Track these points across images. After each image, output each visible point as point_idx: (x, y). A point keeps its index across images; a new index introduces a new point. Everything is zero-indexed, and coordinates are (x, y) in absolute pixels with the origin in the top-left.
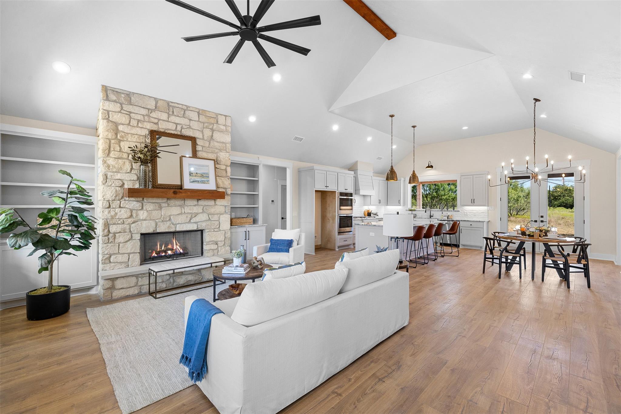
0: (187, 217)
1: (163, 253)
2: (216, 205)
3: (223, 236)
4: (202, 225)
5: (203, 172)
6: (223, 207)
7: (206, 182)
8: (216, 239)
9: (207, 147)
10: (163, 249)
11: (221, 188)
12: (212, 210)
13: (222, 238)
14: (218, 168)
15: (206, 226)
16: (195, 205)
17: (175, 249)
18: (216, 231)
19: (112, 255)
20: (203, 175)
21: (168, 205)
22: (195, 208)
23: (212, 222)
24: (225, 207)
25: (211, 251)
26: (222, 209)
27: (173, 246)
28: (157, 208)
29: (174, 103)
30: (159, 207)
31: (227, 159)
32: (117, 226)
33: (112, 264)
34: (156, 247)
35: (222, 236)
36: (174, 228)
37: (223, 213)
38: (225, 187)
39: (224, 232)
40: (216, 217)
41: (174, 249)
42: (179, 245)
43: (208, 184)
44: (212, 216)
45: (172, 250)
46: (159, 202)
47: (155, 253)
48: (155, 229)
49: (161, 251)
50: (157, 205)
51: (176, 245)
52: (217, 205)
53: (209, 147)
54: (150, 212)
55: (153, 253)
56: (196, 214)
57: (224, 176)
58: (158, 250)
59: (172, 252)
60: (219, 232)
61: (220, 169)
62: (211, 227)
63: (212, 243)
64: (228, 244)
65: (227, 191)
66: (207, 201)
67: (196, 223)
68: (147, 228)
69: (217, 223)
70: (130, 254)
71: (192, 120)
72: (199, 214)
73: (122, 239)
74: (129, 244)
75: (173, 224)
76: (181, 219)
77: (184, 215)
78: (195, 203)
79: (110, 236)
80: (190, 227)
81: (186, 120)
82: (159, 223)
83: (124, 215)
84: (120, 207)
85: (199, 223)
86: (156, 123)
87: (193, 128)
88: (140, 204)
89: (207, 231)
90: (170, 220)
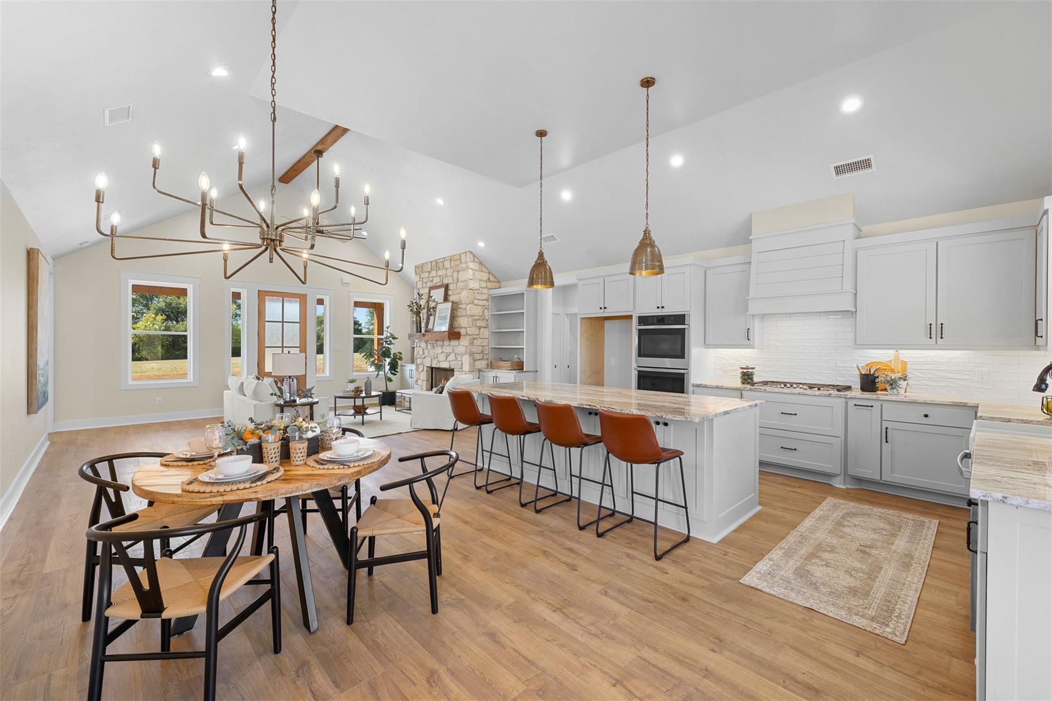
0: (444, 356)
5: (444, 314)
6: (465, 346)
7: (445, 324)
9: (455, 289)
11: (463, 327)
12: (457, 350)
15: (454, 365)
16: (448, 345)
18: (460, 372)
19: (418, 379)
20: (444, 317)
22: (448, 347)
23: (458, 362)
24: (467, 347)
26: (464, 349)
29: (439, 260)
30: (433, 347)
31: (466, 296)
37: (464, 352)
38: (465, 326)
40: (459, 358)
43: (445, 326)
44: (458, 355)
46: (432, 343)
48: (431, 364)
50: (431, 346)
52: (460, 345)
54: (429, 350)
57: (465, 315)
60: (462, 373)
61: (461, 309)
62: (457, 367)
65: (467, 330)
66: (453, 342)
67: (449, 361)
68: (428, 363)
69: (460, 363)
70: (423, 380)
71: (447, 269)
72: (450, 353)
73: (420, 370)
74: (422, 373)
75: (439, 362)
76: (442, 357)
77: (443, 354)
78: (448, 343)
79: (417, 366)
80: (445, 365)
81: (444, 270)
82: (433, 360)
83: (421, 353)
84: (420, 347)
85: (451, 362)
86: (432, 281)
87: (448, 275)
88: (426, 344)
89: (455, 370)
90: (437, 357)
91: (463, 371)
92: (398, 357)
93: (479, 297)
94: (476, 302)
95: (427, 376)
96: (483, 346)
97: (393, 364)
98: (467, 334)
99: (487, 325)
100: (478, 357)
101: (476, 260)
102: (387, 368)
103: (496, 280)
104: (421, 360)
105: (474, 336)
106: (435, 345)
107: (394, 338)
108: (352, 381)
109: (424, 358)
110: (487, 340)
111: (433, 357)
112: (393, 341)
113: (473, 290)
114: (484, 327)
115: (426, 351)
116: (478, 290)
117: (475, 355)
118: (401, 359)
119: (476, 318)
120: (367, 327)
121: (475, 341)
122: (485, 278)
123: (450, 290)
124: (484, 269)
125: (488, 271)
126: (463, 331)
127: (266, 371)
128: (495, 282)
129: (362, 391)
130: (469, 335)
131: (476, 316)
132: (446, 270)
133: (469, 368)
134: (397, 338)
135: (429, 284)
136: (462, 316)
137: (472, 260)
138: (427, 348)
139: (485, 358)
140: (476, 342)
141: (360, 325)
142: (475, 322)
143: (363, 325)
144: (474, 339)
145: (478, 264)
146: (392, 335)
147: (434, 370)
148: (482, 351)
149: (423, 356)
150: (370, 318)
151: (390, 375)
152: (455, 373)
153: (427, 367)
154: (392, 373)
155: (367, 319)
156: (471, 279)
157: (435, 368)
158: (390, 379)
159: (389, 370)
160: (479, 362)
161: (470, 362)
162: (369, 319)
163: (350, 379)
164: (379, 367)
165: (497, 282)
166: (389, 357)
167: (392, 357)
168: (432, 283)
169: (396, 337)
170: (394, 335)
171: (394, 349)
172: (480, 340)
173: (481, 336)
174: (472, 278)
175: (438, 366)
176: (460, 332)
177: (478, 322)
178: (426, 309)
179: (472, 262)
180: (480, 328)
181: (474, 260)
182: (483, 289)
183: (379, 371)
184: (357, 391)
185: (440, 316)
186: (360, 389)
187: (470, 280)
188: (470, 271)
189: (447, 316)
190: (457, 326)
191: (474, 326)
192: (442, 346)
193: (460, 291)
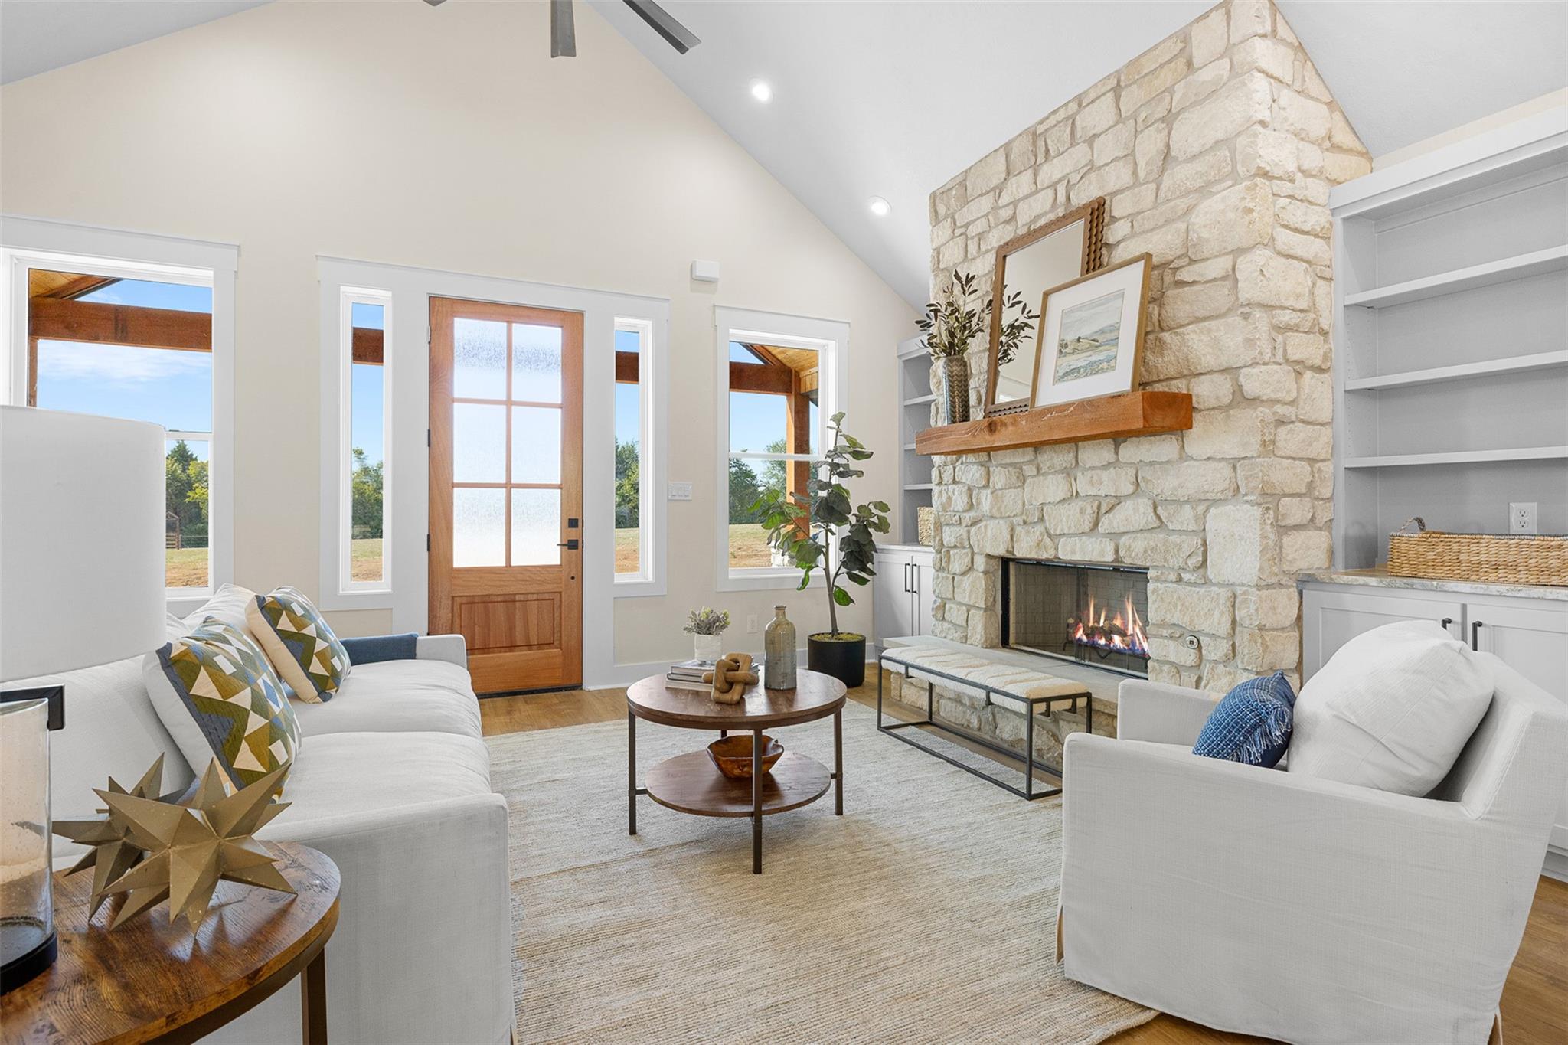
0: (1082, 511)
1: (1101, 638)
2: (1184, 456)
3: (1222, 613)
4: (1133, 545)
5: (1097, 329)
6: (1223, 464)
7: (1105, 365)
8: (1186, 619)
9: (1150, 206)
10: (1102, 624)
11: (1211, 372)
12: (1167, 484)
13: (1216, 620)
14: (1194, 283)
15: (1145, 552)
16: (1107, 466)
17: (1131, 635)
18: (1189, 583)
19: (947, 601)
20: (1096, 337)
21: (1038, 469)
22: (1106, 476)
23: (1173, 538)
24: (1234, 467)
25: (1166, 668)
26: (1216, 478)
27: (1126, 624)
28: (1014, 480)
29: (1047, 118)
30: (1018, 477)
31: (1231, 215)
32: (952, 529)
33: (946, 625)
34: (1086, 612)
35: (1217, 614)
36: (1052, 547)
37: (1220, 496)
38: (1225, 365)
39: (1224, 593)
40: (1185, 518)
41: (1129, 634)
42: (1141, 624)
43: (1111, 373)
44: (1171, 508)
45: (1123, 634)
46: (1019, 461)
47: (1083, 632)
48: (1010, 546)
49: (1097, 628)
50: (1013, 472)
51: (1134, 622)
52: (1192, 458)
53: (1156, 205)
54: (1000, 493)
55: (1078, 630)
56: (1113, 501)
57: (1224, 310)
58: (1091, 624)
59: (1123, 642)
60: (1202, 590)
61: (1205, 282)
62: (1166, 561)
63: (1170, 631)
64: (1249, 664)
65: (1242, 379)
66: (1148, 446)
67: (1113, 536)
68: (994, 540)
69: (1192, 543)
70: (969, 608)
71: (1091, 141)
72: (1118, 500)
73: (957, 566)
74: (967, 581)
75: (1050, 536)
76: (1068, 518)
77: (1075, 506)
78: (1111, 457)
79: (943, 553)
80: (1092, 551)
81: (1083, 148)
82: (1018, 529)
83: (960, 502)
84: (955, 482)
85: (1124, 540)
86: (1013, 218)
87: (1099, 163)
88: (982, 470)
89: (1151, 574)
90: (1042, 519)
91: (1207, 582)
92: (875, 520)
93: (1297, 215)
94: (1284, 238)
95: (986, 590)
96: (1311, 461)
97: (857, 542)
98: (1241, 399)
99: (1326, 357)
100: (1296, 511)
101: (1282, 30)
102: (835, 556)
103: (1358, 146)
104: (963, 530)
105: (1281, 410)
106: (1030, 470)
107: (859, 455)
108: (709, 626)
109: (974, 523)
110: (1327, 431)
111: (1019, 520)
112: (855, 465)
113: (1272, 178)
114: (1313, 368)
115: (986, 499)
116: (1292, 181)
117: (1287, 500)
118: (883, 526)
119: (1285, 317)
120: (765, 480)
121: (1283, 431)
122: (1318, 129)
123: (1114, 219)
124: (1314, 86)
125: (1327, 98)
126: (1204, 391)
127: (456, 565)
128: (1349, 151)
129: (751, 683)
130: (1255, 401)
131: (1283, 308)
132: (1091, 147)
133: (1261, 569)
134: (870, 455)
135: (996, 239)
136: (1198, 320)
137: (1268, 28)
138: (987, 486)
139: (1323, 516)
140: (1290, 439)
141: (754, 477)
142: (1280, 338)
143: (759, 478)
144: (1280, 422)
145: (1290, 53)
146: (853, 443)
147: (1012, 566)
148: (1311, 485)
149: (972, 514)
150: (770, 465)
151: (844, 582)
152: (1150, 587)
153: (989, 556)
154: (853, 578)
155: (766, 467)
156: (1263, 123)
157: (1021, 562)
158: (845, 594)
159: (844, 564)
160: (1300, 537)
161: (1264, 537)
162: (768, 468)
163: (702, 613)
164: (806, 554)
165: (1361, 154)
166: (841, 519)
167: (853, 519)
168: (1010, 228)
169: (868, 450)
170: (859, 441)
171: (859, 494)
172: (1302, 432)
173: (1306, 411)
174: (1265, 115)
175: (1045, 555)
176: (1189, 397)
177: (1295, 338)
178: (988, 331)
179: (1264, 36)
180: (1299, 368)
181: (1274, 31)
182: (1309, 180)
183: (810, 569)
184: (731, 684)
185: (1070, 337)
186: (742, 673)
187: (1259, 128)
188: (1260, 85)
189: (1115, 328)
190: (1171, 371)
191: (1279, 358)
192: (1068, 472)
193: (1182, 204)
